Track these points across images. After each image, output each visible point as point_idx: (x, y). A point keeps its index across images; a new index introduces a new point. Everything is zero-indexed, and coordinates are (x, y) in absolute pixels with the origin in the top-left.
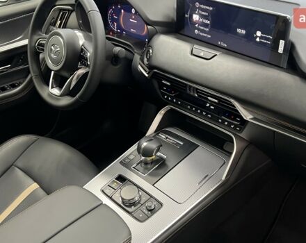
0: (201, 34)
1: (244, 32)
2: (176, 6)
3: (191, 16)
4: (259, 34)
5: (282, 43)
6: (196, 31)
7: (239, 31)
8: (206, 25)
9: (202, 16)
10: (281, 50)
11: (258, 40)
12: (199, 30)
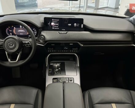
0: (55, 28)
1: (70, 25)
2: (43, 22)
3: (51, 24)
4: (75, 24)
5: (82, 25)
6: (53, 28)
7: (69, 25)
8: (57, 25)
9: (55, 23)
10: (82, 27)
11: (75, 26)
12: (54, 27)
